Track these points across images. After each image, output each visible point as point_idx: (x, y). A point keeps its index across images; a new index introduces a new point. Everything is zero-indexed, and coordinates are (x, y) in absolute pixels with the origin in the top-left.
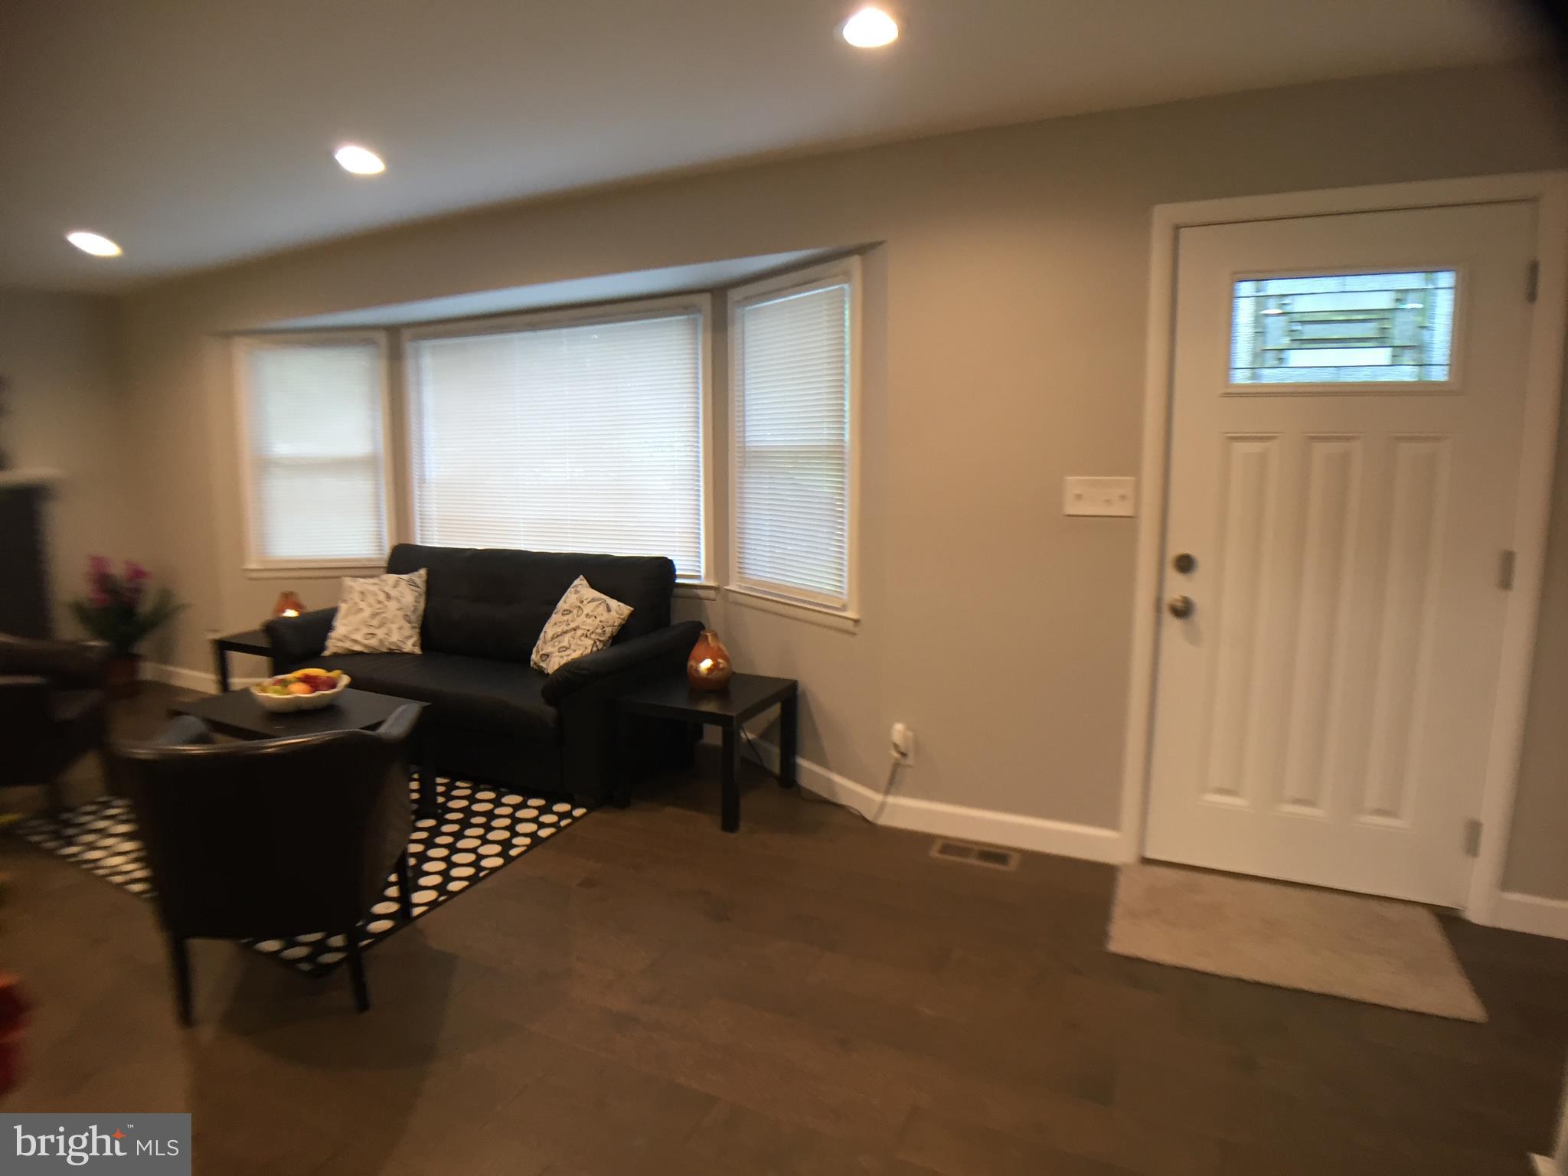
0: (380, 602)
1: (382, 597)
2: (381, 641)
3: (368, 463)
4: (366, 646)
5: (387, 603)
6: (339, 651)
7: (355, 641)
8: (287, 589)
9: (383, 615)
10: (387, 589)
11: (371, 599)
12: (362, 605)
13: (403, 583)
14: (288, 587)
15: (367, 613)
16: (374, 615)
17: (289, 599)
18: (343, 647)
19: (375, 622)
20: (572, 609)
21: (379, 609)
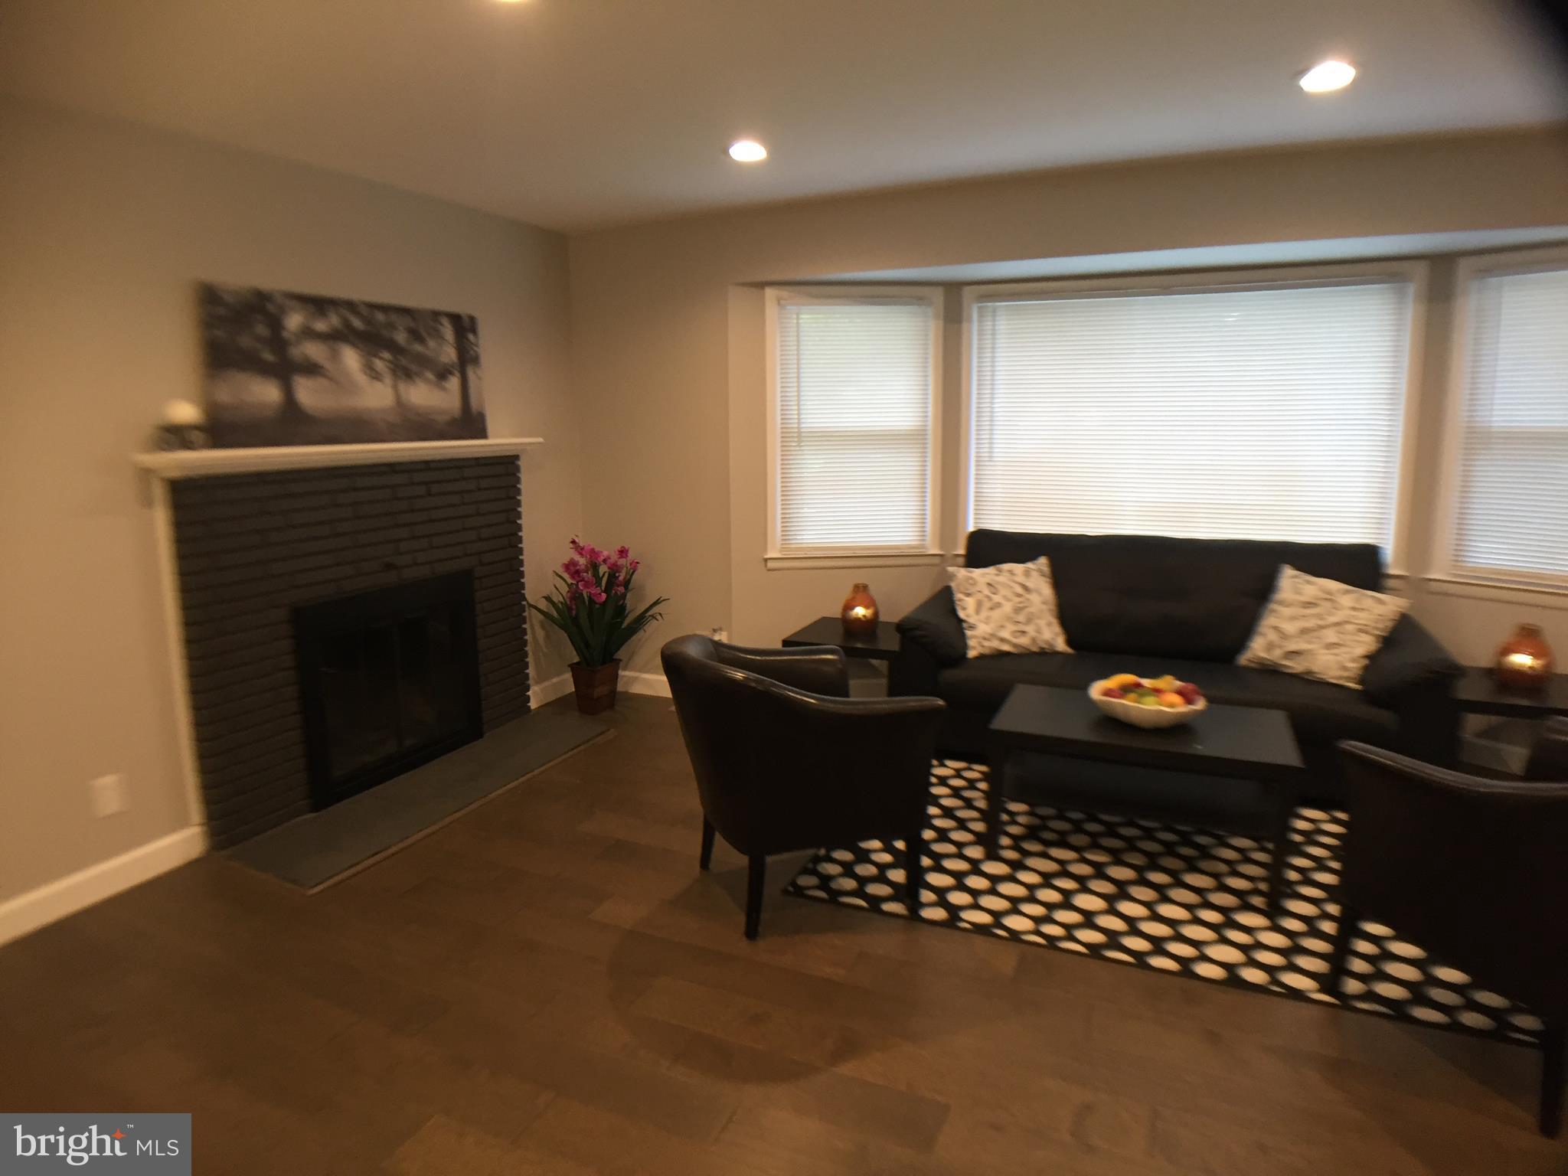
0: (1019, 595)
1: (1019, 590)
2: (1034, 640)
3: (916, 437)
4: (1015, 645)
5: (1028, 596)
6: (986, 651)
7: (1003, 640)
8: (861, 581)
9: (1027, 610)
10: (1021, 579)
11: (1003, 591)
12: (996, 598)
13: (1035, 574)
14: (861, 577)
15: (1008, 608)
16: (1018, 610)
17: (861, 592)
18: (990, 648)
19: (1021, 618)
20: (1319, 602)
21: (1021, 602)
